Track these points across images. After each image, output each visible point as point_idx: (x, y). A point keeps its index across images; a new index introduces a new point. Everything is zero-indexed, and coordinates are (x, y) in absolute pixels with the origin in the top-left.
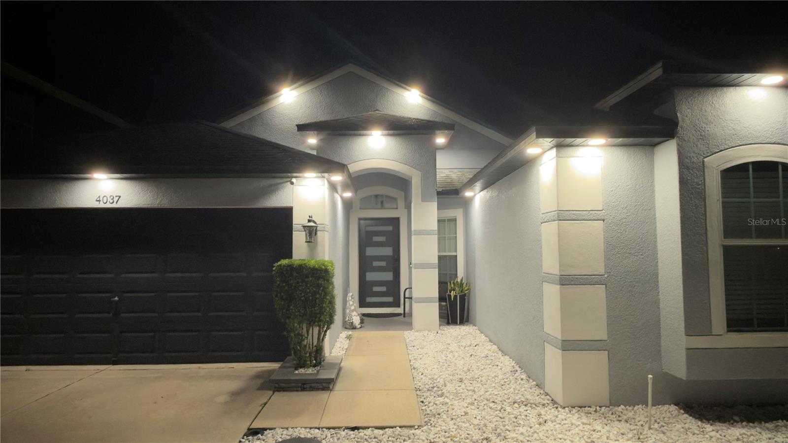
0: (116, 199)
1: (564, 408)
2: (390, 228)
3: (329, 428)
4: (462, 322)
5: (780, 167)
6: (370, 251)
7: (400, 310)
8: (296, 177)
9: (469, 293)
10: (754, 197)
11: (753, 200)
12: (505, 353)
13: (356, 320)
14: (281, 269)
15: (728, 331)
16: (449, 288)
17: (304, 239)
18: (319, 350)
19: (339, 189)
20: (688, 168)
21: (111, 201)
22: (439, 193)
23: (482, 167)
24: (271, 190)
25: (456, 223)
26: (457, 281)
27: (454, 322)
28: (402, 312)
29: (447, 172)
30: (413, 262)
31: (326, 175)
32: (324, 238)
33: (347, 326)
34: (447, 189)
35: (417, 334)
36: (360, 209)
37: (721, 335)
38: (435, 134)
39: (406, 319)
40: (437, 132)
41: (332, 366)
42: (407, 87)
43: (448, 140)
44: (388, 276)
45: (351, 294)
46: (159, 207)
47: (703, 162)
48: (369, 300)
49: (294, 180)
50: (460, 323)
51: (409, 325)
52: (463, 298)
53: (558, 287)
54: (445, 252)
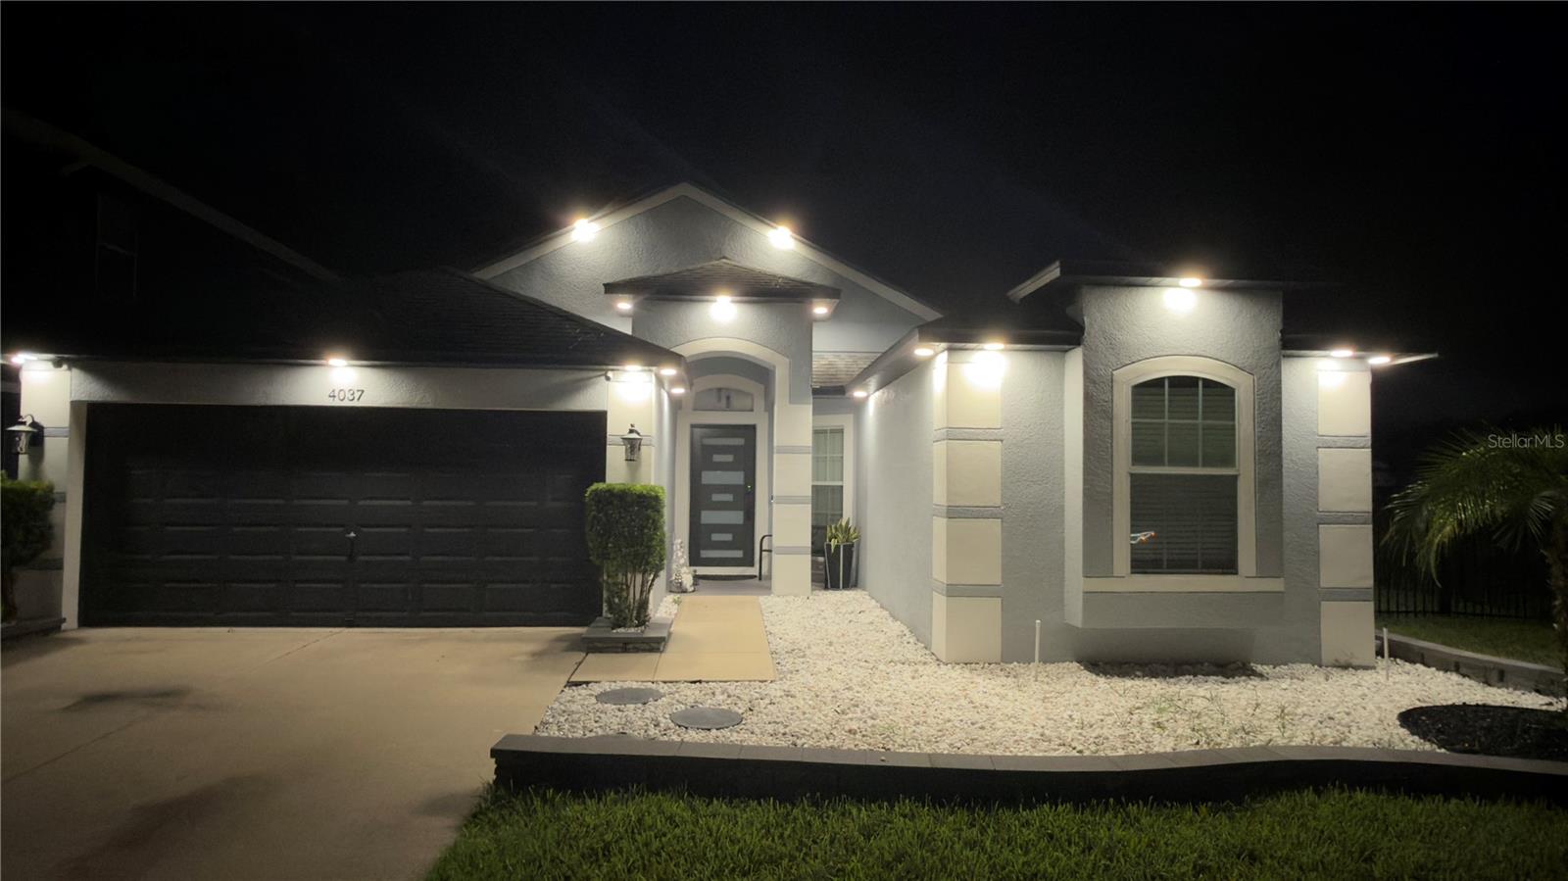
0: (357, 395)
1: (947, 664)
2: (740, 442)
3: (665, 682)
4: (846, 586)
5: (1200, 383)
6: (709, 477)
7: (753, 571)
8: (612, 370)
9: (859, 545)
10: (1169, 418)
12: (895, 618)
13: (687, 580)
14: (596, 495)
15: (1132, 573)
16: (829, 534)
17: (624, 456)
18: (643, 605)
19: (666, 385)
20: (1094, 382)
21: (351, 398)
22: (815, 392)
23: (883, 351)
24: (577, 387)
25: (843, 436)
26: (841, 525)
27: (835, 586)
28: (757, 574)
29: (831, 358)
30: (775, 494)
31: (654, 368)
32: (647, 454)
33: (674, 589)
34: (828, 385)
35: (778, 599)
36: (695, 410)
37: (1123, 577)
38: (811, 303)
39: (763, 582)
40: (815, 300)
41: (661, 626)
42: (772, 224)
43: (832, 310)
44: (736, 517)
45: (680, 541)
46: (420, 406)
47: (1112, 375)
48: (705, 554)
49: (610, 374)
50: (843, 588)
51: (768, 589)
52: (849, 550)
53: (945, 520)
54: (825, 480)
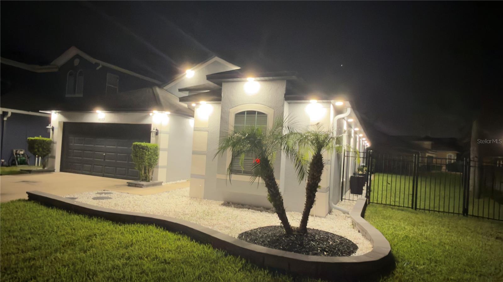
1: (189, 197)
5: (256, 113)
11: (245, 125)
15: (231, 174)
20: (224, 113)
31: (163, 112)
37: (228, 175)
47: (229, 110)
49: (151, 114)
53: (192, 155)
